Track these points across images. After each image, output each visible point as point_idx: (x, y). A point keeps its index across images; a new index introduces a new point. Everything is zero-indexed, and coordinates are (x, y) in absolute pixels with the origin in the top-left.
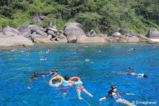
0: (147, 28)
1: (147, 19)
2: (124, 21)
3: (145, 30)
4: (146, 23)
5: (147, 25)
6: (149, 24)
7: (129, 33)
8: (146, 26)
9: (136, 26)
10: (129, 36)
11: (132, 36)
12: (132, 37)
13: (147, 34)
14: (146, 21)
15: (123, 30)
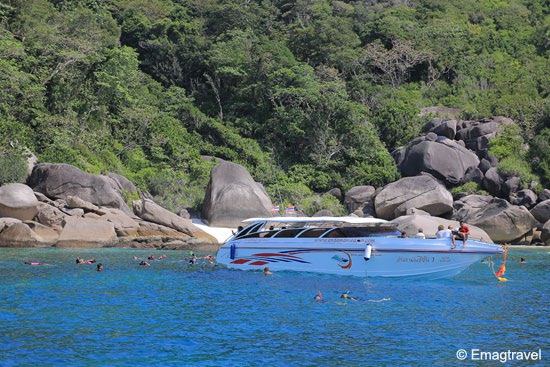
0: (206, 163)
1: (214, 115)
2: (70, 118)
3: (194, 175)
4: (207, 132)
5: (208, 146)
6: (219, 139)
7: (89, 190)
8: (204, 153)
9: (147, 151)
10: (86, 210)
11: (104, 209)
12: (101, 214)
13: (203, 197)
14: (205, 124)
15: (52, 172)
